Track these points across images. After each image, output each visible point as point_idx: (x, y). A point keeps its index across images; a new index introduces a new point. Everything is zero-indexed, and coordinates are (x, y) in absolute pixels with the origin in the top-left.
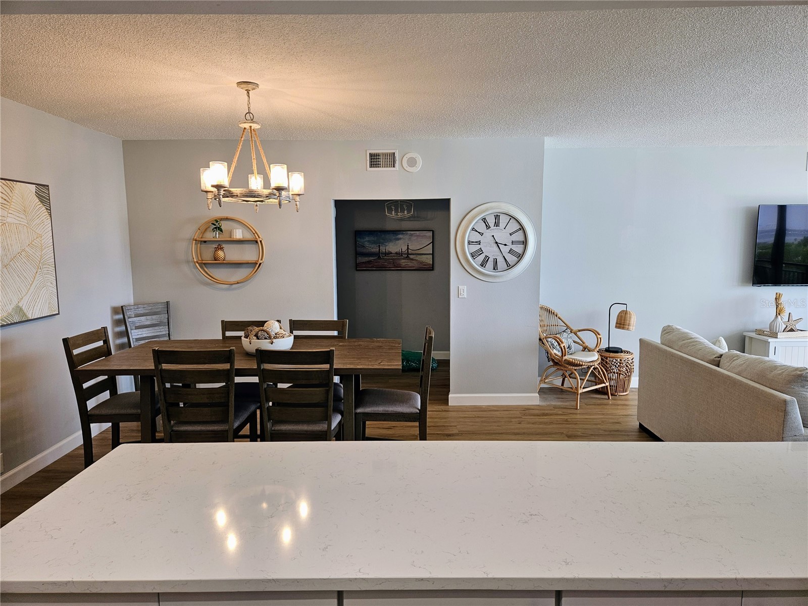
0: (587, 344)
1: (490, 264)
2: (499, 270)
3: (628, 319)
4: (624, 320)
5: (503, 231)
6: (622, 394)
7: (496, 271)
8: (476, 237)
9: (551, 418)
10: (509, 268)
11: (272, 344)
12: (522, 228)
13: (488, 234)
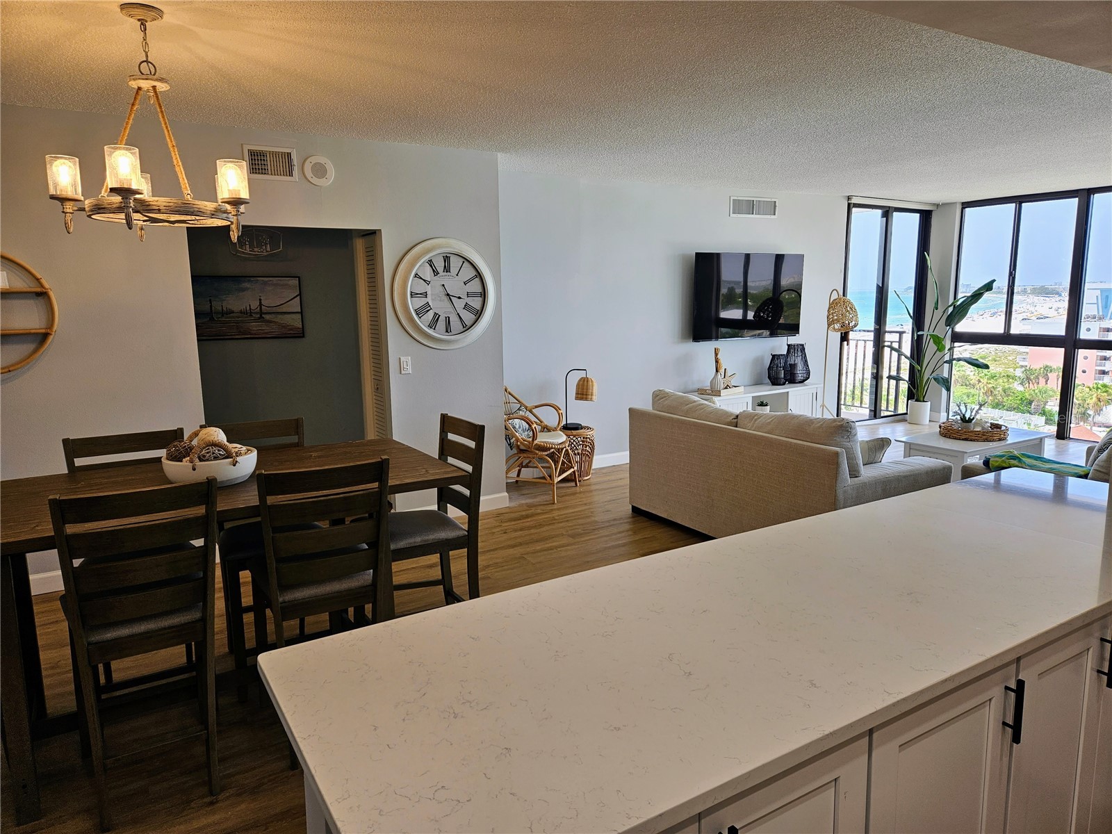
0: (546, 423)
1: (441, 324)
2: (453, 332)
3: (591, 388)
4: (587, 389)
5: (455, 279)
6: (586, 478)
7: (450, 334)
8: (421, 287)
9: (536, 520)
10: (465, 329)
11: (234, 465)
12: (479, 275)
13: (437, 282)
